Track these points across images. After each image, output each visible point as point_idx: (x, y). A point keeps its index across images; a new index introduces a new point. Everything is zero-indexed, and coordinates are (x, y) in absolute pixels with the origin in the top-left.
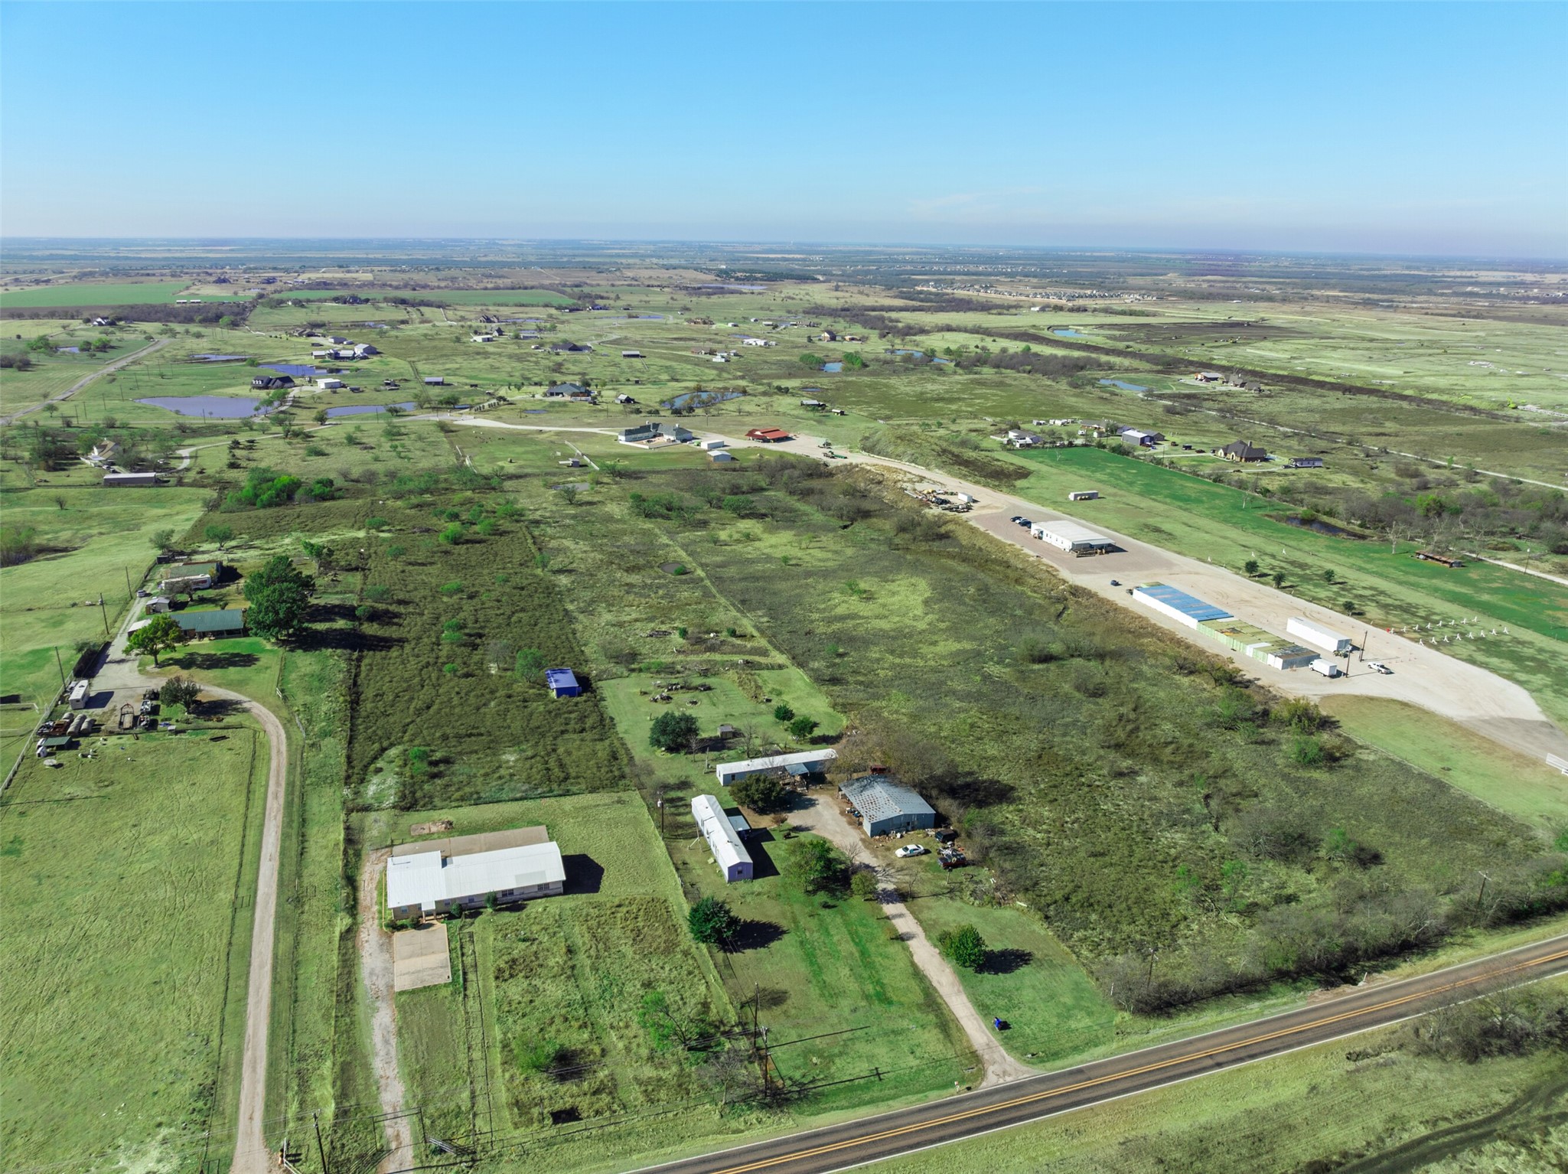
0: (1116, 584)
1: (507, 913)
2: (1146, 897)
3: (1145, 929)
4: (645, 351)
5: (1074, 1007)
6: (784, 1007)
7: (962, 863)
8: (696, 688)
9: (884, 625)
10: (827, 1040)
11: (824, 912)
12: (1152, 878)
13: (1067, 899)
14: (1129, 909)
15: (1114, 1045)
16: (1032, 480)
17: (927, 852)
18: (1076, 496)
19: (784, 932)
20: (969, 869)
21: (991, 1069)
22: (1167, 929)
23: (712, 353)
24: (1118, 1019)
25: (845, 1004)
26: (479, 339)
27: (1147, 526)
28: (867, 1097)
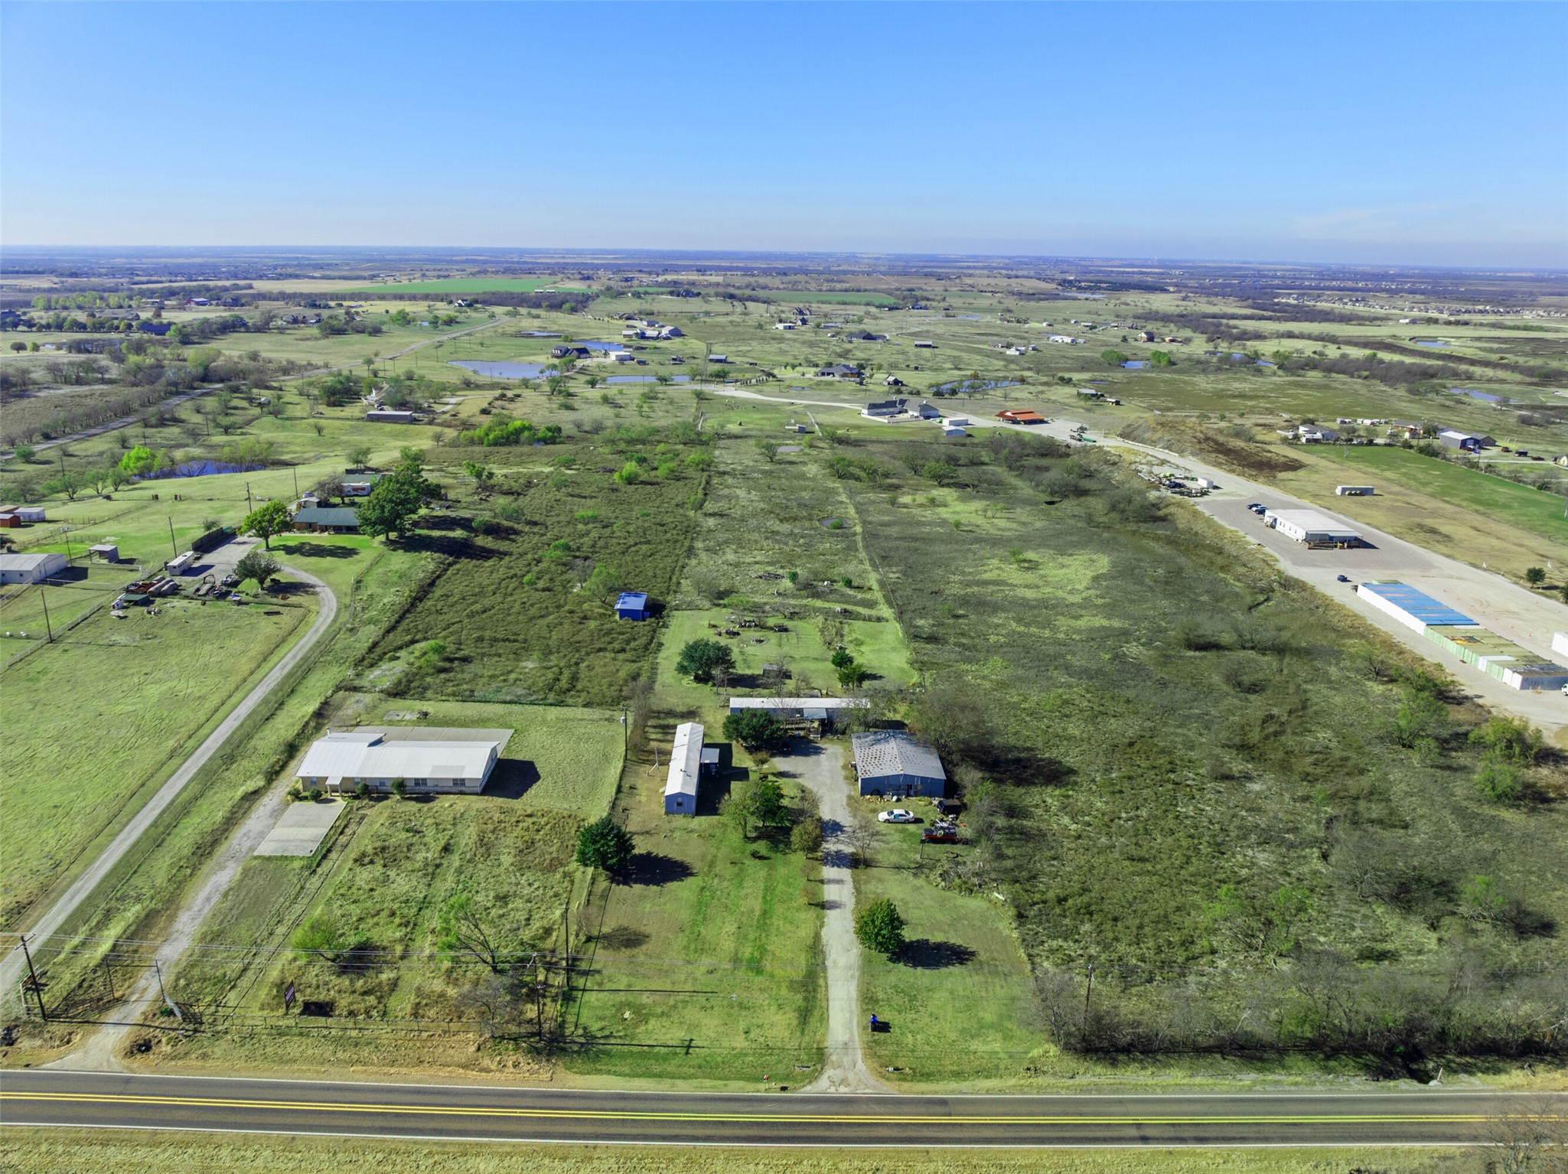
0: (1343, 579)
1: (413, 803)
2: (1174, 918)
3: (1150, 954)
4: (939, 343)
5: (991, 1026)
6: (635, 951)
7: (949, 838)
8: (771, 629)
9: (1029, 594)
10: (657, 997)
11: (751, 863)
12: (1197, 897)
13: (1061, 900)
14: (1141, 927)
15: (1012, 1082)
16: (1301, 473)
17: (918, 821)
18: (1344, 490)
19: (692, 874)
20: (958, 849)
21: (829, 1072)
22: (1180, 960)
23: (1009, 346)
24: (1036, 1052)
25: (706, 961)
26: (781, 326)
27: (1421, 526)
28: (657, 1069)
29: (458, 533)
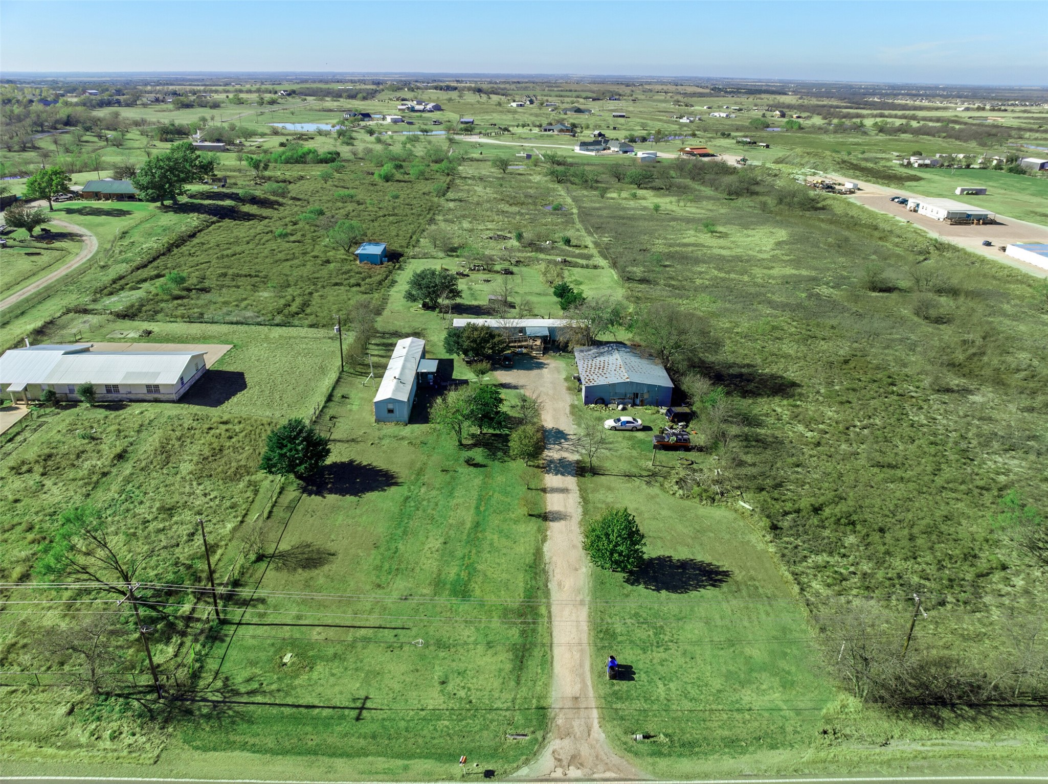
0: (988, 244)
1: (102, 410)
2: (943, 528)
3: (931, 570)
5: (763, 668)
6: (315, 572)
7: (682, 445)
8: (498, 272)
9: (724, 252)
10: (331, 633)
11: (464, 470)
12: (960, 505)
13: (817, 510)
14: (912, 538)
15: (809, 754)
16: (922, 183)
17: (646, 429)
18: (963, 190)
19: (396, 484)
20: (692, 456)
21: (555, 744)
22: (969, 577)
23: (681, 117)
24: (832, 707)
25: (400, 585)
26: (514, 104)
27: (1032, 212)
28: (312, 741)
29: (228, 203)
